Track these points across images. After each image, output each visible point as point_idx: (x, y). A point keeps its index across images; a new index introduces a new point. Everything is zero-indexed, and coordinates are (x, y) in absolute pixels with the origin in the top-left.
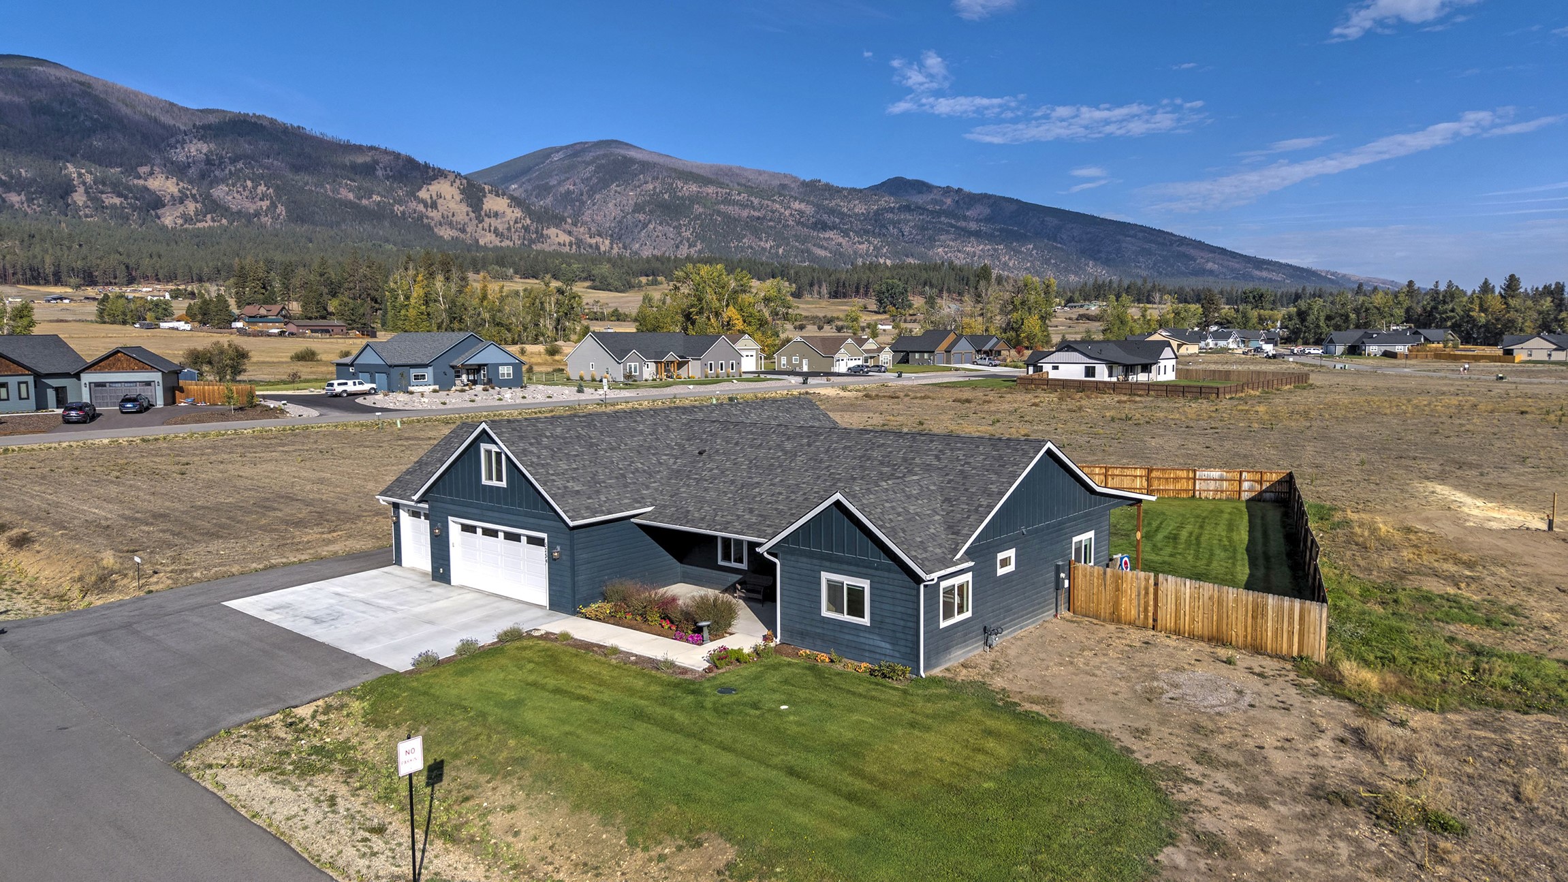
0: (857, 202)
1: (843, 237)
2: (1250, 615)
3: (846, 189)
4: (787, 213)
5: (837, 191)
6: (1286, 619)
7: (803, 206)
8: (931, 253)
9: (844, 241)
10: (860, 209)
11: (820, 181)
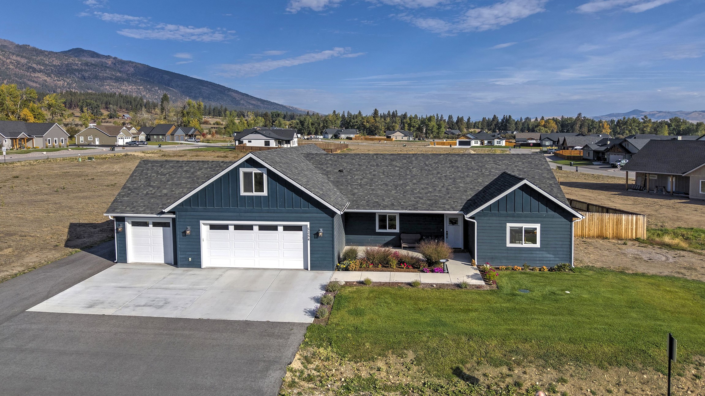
0: (54, 59)
1: (47, 77)
2: (615, 224)
3: (47, 51)
4: (8, 61)
5: (42, 52)
6: (630, 224)
7: (19, 59)
8: (102, 88)
9: (48, 79)
10: (56, 62)
11: (29, 46)
